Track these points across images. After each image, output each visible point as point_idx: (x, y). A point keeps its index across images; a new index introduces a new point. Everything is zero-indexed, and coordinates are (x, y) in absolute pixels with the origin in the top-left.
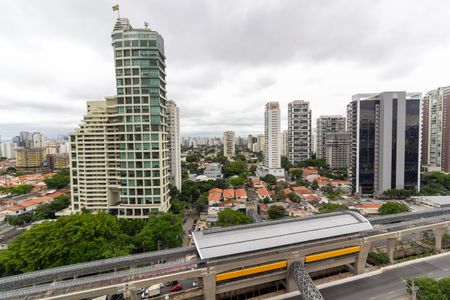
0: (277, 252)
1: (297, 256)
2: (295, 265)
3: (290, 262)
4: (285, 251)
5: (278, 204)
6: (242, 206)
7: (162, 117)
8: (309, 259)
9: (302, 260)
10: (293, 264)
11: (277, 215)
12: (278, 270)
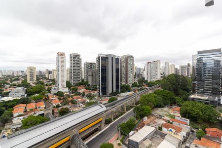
0: (65, 133)
1: (75, 131)
3: (71, 136)
4: (69, 131)
5: (65, 107)
6: (42, 112)
8: (81, 131)
9: (78, 132)
10: (73, 136)
11: (64, 113)
12: (65, 143)
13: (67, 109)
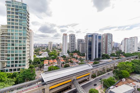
0: (69, 77)
1: (74, 78)
2: (74, 80)
3: (72, 79)
4: (71, 76)
6: (56, 65)
7: (27, 35)
8: (78, 78)
9: (76, 78)
10: (73, 80)
11: (67, 66)
12: (69, 82)
13: (68, 65)
